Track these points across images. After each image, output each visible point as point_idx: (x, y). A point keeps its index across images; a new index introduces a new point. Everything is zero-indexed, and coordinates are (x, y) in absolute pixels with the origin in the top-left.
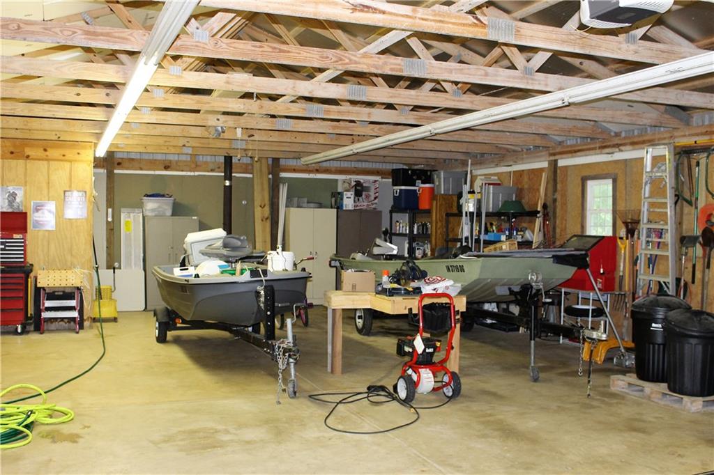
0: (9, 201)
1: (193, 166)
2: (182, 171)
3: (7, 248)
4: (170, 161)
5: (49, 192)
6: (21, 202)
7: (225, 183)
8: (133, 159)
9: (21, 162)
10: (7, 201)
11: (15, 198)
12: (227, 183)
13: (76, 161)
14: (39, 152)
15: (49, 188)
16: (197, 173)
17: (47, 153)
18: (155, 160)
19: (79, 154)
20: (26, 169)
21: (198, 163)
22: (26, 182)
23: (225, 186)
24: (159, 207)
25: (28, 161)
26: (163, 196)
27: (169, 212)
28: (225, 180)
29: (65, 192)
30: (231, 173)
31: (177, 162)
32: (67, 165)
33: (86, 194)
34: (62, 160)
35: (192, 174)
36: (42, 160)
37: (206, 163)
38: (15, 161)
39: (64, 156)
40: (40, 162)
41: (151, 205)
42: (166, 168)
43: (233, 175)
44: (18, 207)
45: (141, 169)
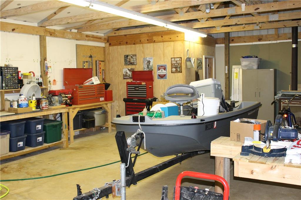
0: (147, 65)
1: (276, 37)
2: (270, 41)
3: (139, 90)
4: (262, 36)
5: (164, 59)
6: (152, 65)
7: (292, 46)
8: (240, 37)
9: (152, 44)
10: (146, 65)
11: (150, 64)
12: (294, 46)
13: (176, 41)
14: (160, 38)
15: (164, 57)
16: (278, 41)
17: (163, 38)
18: (253, 36)
19: (177, 36)
20: (154, 48)
21: (280, 35)
22: (154, 55)
23: (293, 48)
24: (249, 64)
25: (155, 43)
26: (251, 57)
27: (255, 67)
28: (293, 44)
29: (171, 58)
30: (297, 39)
31: (266, 36)
32: (172, 43)
33: (181, 59)
34: (169, 41)
35: (275, 42)
36: (161, 42)
37: (285, 34)
38: (149, 44)
39: (170, 38)
40: (160, 43)
41: (245, 62)
42: (260, 40)
43: (299, 40)
44: (151, 68)
45: (245, 42)
